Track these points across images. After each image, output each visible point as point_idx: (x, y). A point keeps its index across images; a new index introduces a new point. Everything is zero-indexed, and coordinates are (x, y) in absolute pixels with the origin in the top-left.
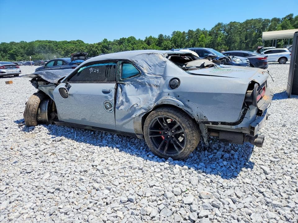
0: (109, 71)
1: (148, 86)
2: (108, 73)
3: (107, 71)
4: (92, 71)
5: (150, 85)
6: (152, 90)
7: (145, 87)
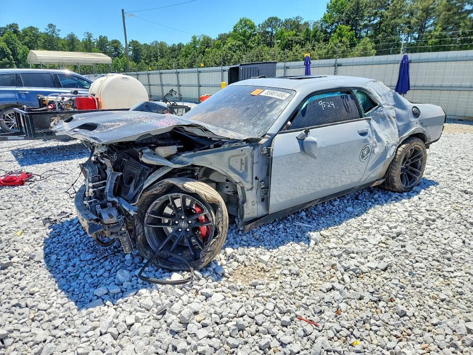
0: (348, 104)
1: (388, 119)
2: (348, 108)
3: (345, 103)
4: (324, 106)
5: (389, 117)
6: (392, 122)
7: (386, 120)
